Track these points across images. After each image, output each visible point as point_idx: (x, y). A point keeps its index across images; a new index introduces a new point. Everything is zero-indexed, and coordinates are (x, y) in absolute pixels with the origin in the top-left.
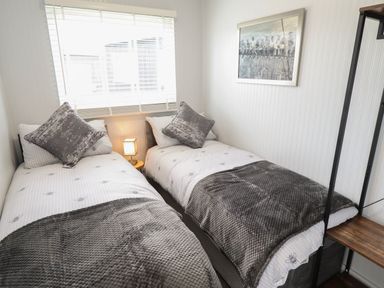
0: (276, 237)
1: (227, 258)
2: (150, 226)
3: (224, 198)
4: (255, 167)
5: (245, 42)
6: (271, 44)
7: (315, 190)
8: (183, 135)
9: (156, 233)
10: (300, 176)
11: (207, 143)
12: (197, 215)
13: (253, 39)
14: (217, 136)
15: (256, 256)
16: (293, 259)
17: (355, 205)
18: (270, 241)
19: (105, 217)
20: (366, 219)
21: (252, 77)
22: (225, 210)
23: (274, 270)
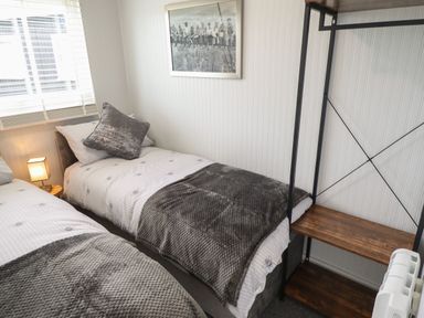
0: (250, 244)
1: (199, 280)
2: (105, 268)
3: (183, 214)
4: (208, 172)
5: (177, 27)
6: (209, 32)
7: (273, 187)
8: (113, 145)
9: (115, 275)
10: (255, 175)
11: (144, 151)
12: (153, 239)
13: (186, 24)
14: (154, 141)
15: (232, 269)
16: (269, 263)
17: (310, 195)
18: (244, 250)
19: (37, 272)
20: (320, 207)
21: (190, 69)
22: (187, 228)
23: (252, 278)
